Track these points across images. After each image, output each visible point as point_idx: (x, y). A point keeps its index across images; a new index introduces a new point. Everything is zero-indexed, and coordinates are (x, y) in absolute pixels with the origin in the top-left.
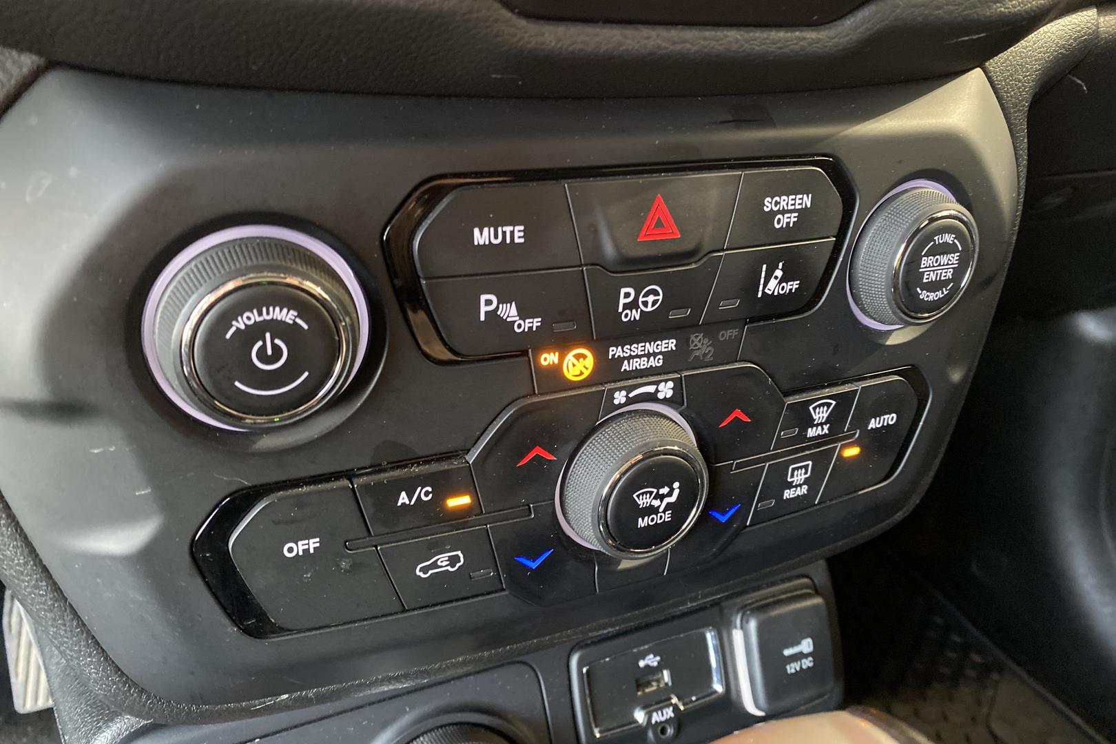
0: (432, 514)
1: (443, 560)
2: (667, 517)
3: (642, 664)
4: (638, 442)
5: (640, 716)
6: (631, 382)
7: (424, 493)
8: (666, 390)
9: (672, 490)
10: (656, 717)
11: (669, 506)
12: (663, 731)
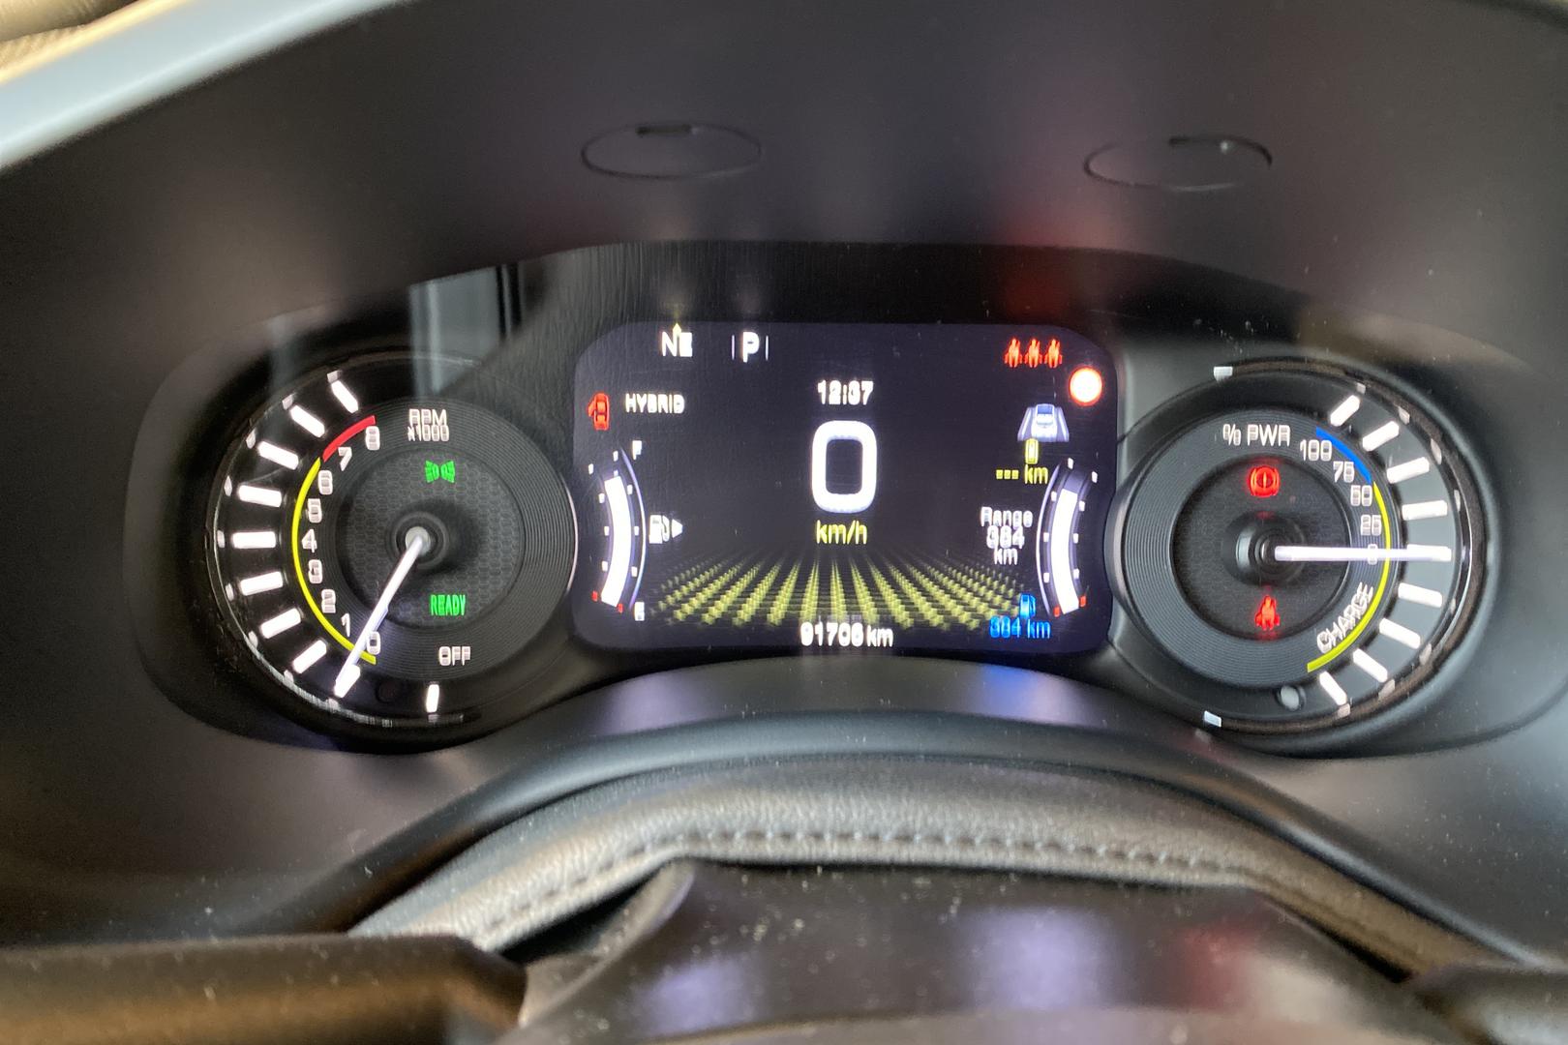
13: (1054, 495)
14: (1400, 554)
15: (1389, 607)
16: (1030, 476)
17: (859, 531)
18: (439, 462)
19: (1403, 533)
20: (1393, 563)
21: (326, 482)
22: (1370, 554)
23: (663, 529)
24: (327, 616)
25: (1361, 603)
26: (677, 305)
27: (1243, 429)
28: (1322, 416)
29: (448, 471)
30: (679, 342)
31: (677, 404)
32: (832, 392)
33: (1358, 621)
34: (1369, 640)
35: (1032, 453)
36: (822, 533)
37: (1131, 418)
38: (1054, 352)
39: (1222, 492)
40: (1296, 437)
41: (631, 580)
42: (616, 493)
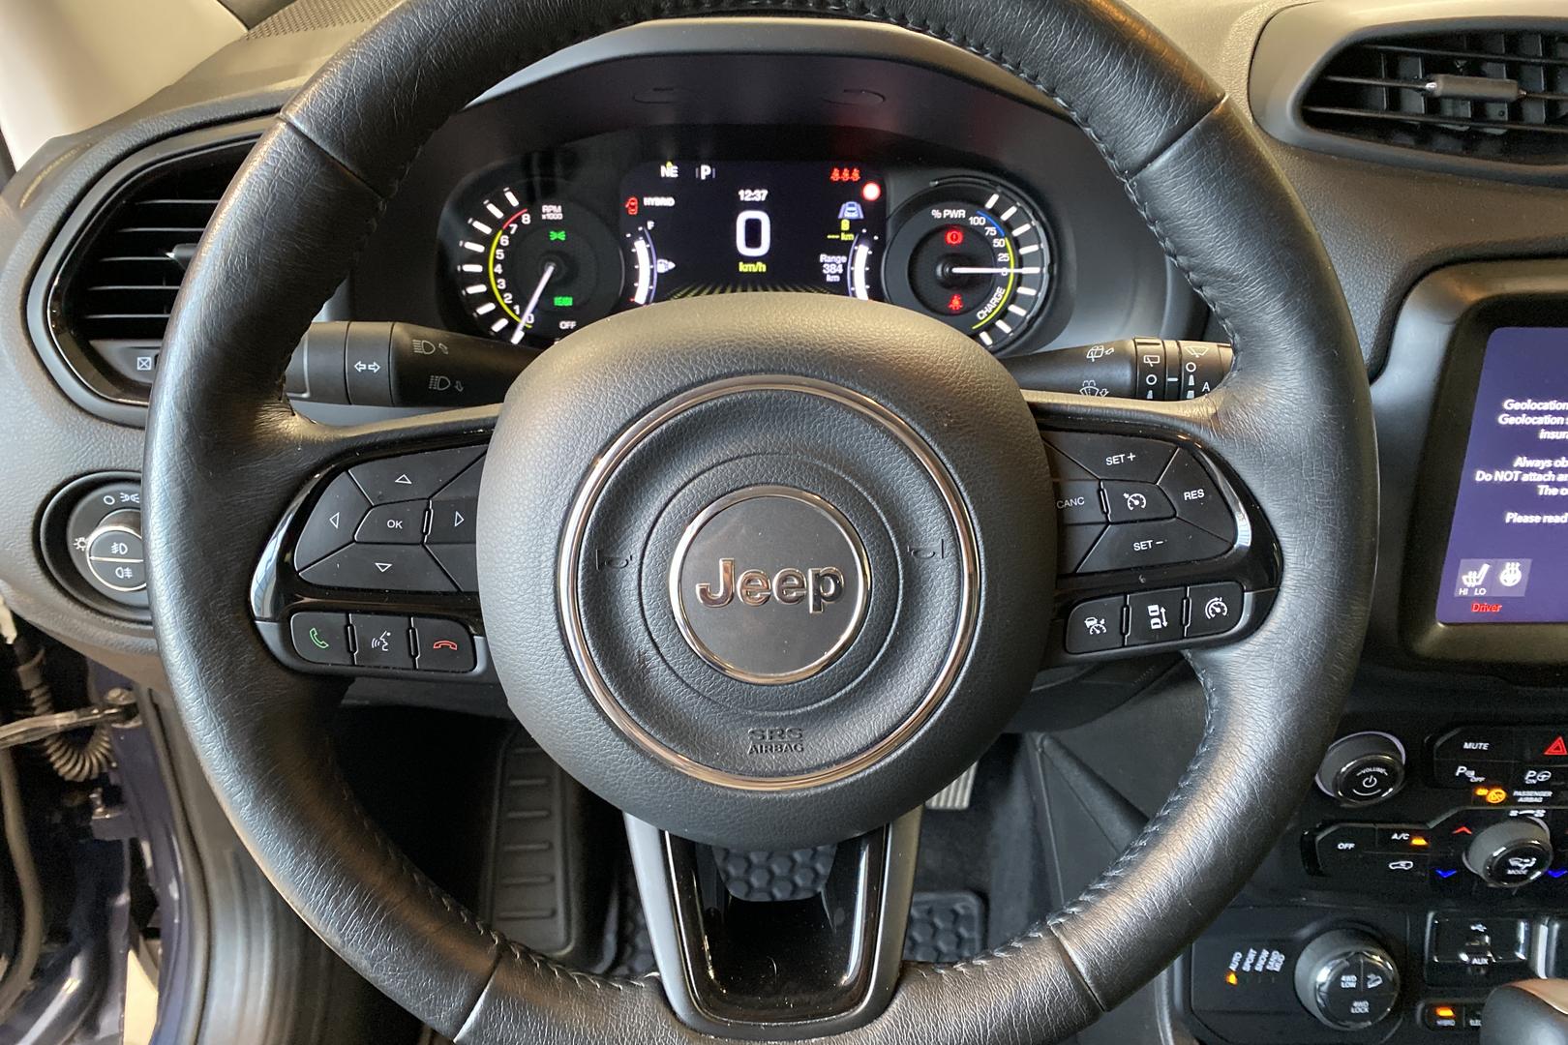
0: (1404, 845)
1: (1403, 864)
2: (1525, 872)
3: (1473, 928)
4: (1518, 836)
5: (1464, 957)
6: (1522, 807)
7: (1405, 836)
8: (1541, 813)
9: (1531, 861)
10: (1475, 961)
11: (1527, 868)
12: (1479, 970)
13: (856, 248)
14: (1018, 271)
15: (1013, 298)
16: (844, 237)
17: (761, 267)
18: (557, 231)
19: (1020, 262)
20: (1015, 274)
21: (505, 241)
22: (1004, 271)
23: (665, 266)
24: (508, 305)
25: (1000, 295)
26: (670, 153)
27: (942, 212)
28: (982, 204)
29: (561, 236)
30: (669, 171)
31: (669, 202)
32: (745, 195)
33: (998, 304)
34: (1003, 314)
35: (845, 225)
36: (743, 267)
37: (893, 206)
38: (856, 175)
39: (933, 243)
40: (968, 215)
41: (650, 291)
42: (641, 248)
